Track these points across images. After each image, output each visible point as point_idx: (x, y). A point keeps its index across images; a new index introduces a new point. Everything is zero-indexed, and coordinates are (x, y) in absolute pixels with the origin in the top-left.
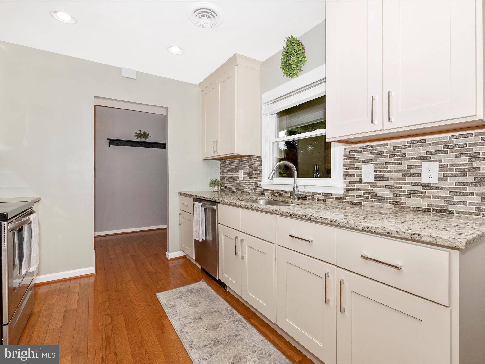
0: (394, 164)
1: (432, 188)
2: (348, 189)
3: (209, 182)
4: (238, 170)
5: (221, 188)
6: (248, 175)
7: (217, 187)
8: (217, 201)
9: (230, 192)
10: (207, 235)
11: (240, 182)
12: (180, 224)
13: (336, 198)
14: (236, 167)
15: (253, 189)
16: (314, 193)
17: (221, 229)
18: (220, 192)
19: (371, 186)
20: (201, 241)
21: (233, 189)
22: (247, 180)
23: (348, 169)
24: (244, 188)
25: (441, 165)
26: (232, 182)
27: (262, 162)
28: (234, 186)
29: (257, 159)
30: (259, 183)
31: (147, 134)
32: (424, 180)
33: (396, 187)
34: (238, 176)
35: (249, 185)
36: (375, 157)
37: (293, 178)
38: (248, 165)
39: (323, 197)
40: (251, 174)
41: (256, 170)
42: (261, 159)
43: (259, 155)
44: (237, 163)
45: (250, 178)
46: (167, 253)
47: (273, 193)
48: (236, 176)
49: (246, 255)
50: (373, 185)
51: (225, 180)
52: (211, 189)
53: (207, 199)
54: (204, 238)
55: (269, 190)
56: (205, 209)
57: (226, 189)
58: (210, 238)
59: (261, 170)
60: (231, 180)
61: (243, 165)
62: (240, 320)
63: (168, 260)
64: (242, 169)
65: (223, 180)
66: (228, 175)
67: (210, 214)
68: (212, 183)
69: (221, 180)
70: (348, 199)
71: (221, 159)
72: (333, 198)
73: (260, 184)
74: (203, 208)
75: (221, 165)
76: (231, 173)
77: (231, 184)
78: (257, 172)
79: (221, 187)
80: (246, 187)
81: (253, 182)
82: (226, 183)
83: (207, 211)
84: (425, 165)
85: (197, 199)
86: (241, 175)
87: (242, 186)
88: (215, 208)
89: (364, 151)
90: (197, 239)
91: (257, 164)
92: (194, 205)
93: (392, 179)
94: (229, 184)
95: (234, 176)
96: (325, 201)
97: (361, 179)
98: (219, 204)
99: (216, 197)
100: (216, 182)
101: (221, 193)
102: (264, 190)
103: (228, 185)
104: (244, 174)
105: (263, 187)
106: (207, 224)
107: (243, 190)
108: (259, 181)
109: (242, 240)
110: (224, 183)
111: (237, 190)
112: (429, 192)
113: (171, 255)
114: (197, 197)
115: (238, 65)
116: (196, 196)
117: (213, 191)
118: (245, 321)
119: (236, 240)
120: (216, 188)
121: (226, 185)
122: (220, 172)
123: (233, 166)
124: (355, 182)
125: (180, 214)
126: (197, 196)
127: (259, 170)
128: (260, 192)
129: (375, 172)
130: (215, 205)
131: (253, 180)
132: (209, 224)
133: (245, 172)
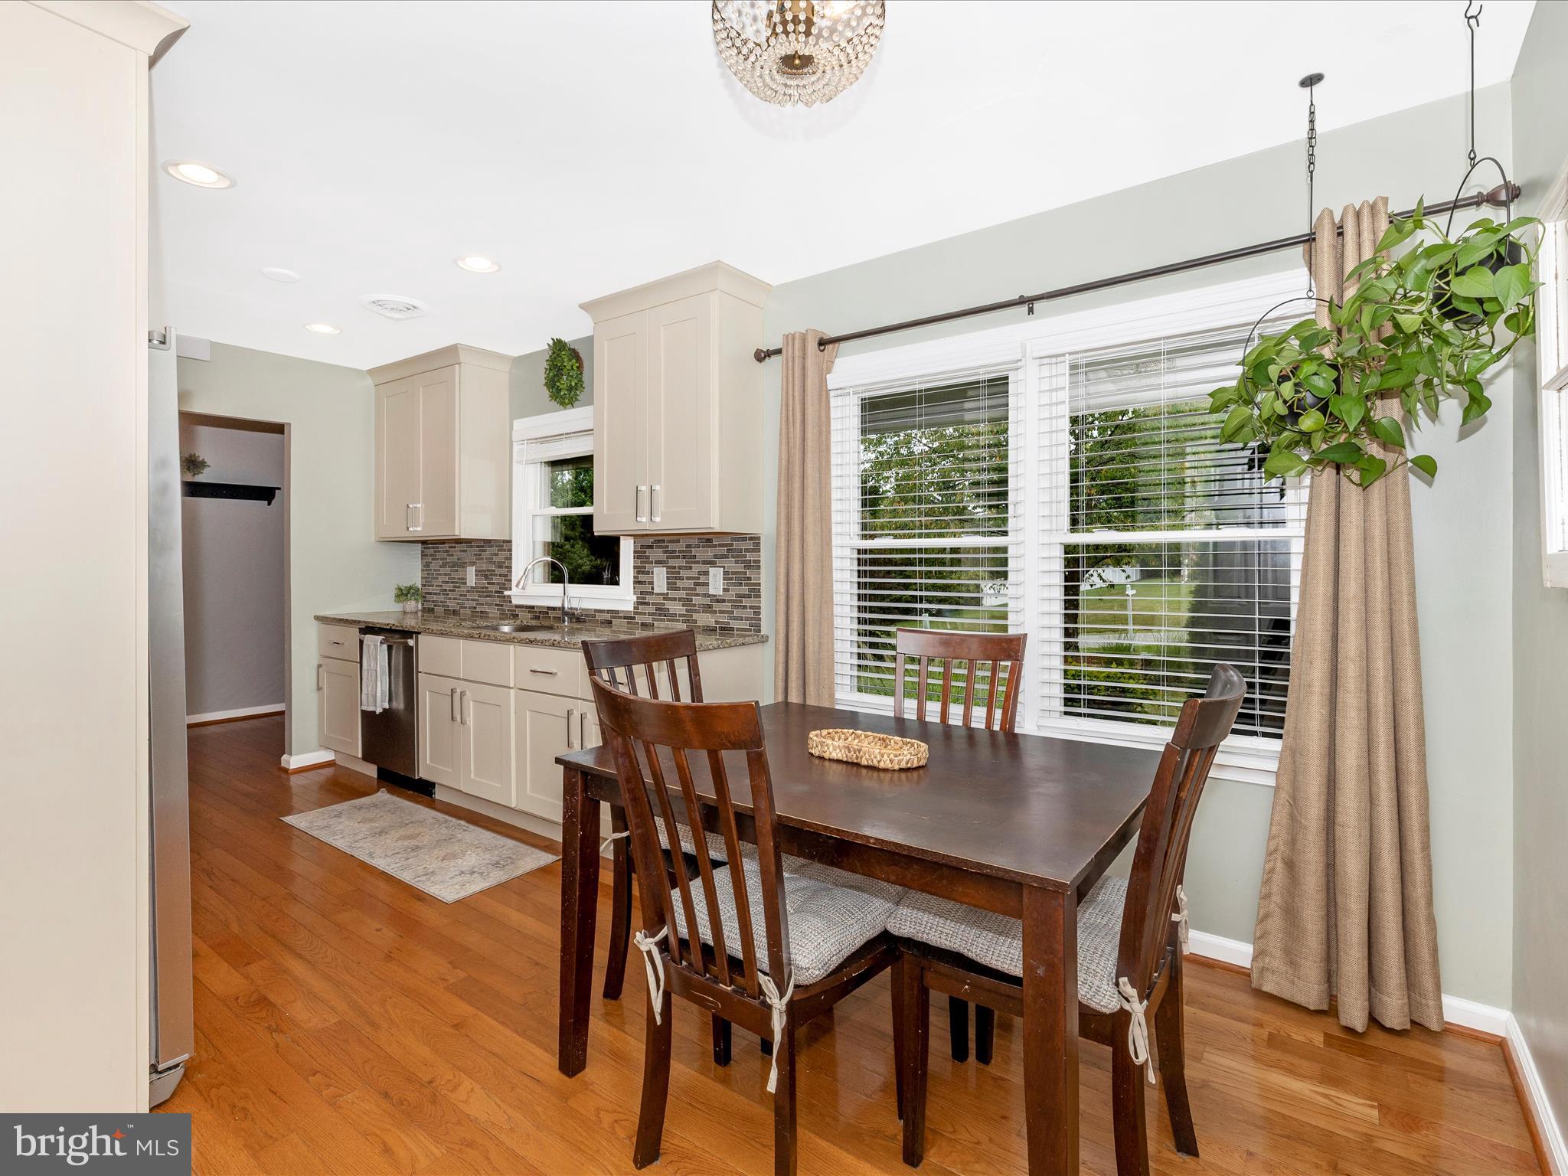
0: (686, 568)
1: (718, 601)
2: (639, 603)
3: (393, 592)
4: (463, 565)
5: (423, 604)
6: (486, 576)
7: (413, 603)
8: (416, 630)
9: (445, 614)
10: (394, 698)
11: (468, 591)
12: (319, 689)
13: (625, 618)
14: (458, 559)
15: (496, 605)
16: (596, 611)
17: (423, 682)
18: (420, 614)
19: (664, 599)
20: (379, 711)
21: (452, 605)
22: (483, 588)
23: (638, 572)
24: (477, 604)
25: (725, 573)
26: (450, 590)
27: (513, 552)
28: (454, 599)
29: (505, 546)
30: (506, 593)
31: (201, 459)
32: (712, 591)
33: (688, 600)
34: (463, 579)
35: (487, 596)
36: (667, 557)
37: (562, 585)
38: (485, 555)
39: (608, 617)
40: (491, 575)
41: (501, 567)
42: (511, 546)
43: (508, 539)
44: (461, 551)
45: (488, 583)
46: (285, 757)
47: (533, 612)
48: (459, 579)
49: (469, 717)
50: (666, 597)
51: (432, 586)
52: (398, 607)
53: (393, 628)
54: (387, 706)
55: (527, 607)
56: (390, 648)
57: (435, 606)
58: (400, 705)
59: (511, 567)
60: (450, 586)
61: (475, 555)
62: (460, 825)
63: (289, 771)
64: (473, 564)
65: (429, 586)
66: (441, 574)
67: (399, 657)
68: (402, 594)
69: (423, 585)
70: (639, 619)
71: (424, 542)
72: (620, 617)
73: (509, 597)
74: (385, 646)
75: (423, 552)
76: (448, 570)
77: (448, 594)
78: (504, 571)
79: (425, 601)
80: (482, 600)
81: (496, 592)
82: (435, 594)
83: (394, 652)
84: (712, 571)
85: (369, 629)
86: (471, 576)
87: (474, 600)
88: (411, 642)
89: (657, 547)
90: (371, 709)
91: (502, 555)
92: (361, 642)
93: (684, 589)
94: (443, 594)
95: (454, 578)
96: (611, 622)
97: (653, 588)
98: (419, 636)
99: (410, 623)
100: (412, 591)
101: (423, 616)
102: (517, 606)
103: (441, 598)
104: (476, 575)
105: (515, 601)
106: (392, 677)
107: (475, 608)
108: (506, 589)
109: (462, 694)
110: (431, 594)
111: (461, 607)
112: (716, 607)
113: (294, 761)
114: (370, 625)
115: (462, 364)
116: (366, 622)
117: (405, 613)
118: (467, 825)
119: (452, 696)
120: (412, 605)
121: (435, 598)
122: (420, 567)
123: (452, 555)
124: (647, 593)
125: (319, 666)
126: (369, 623)
127: (506, 567)
128: (509, 610)
129: (668, 578)
130: (412, 638)
131: (496, 588)
132: (397, 677)
133: (479, 571)
